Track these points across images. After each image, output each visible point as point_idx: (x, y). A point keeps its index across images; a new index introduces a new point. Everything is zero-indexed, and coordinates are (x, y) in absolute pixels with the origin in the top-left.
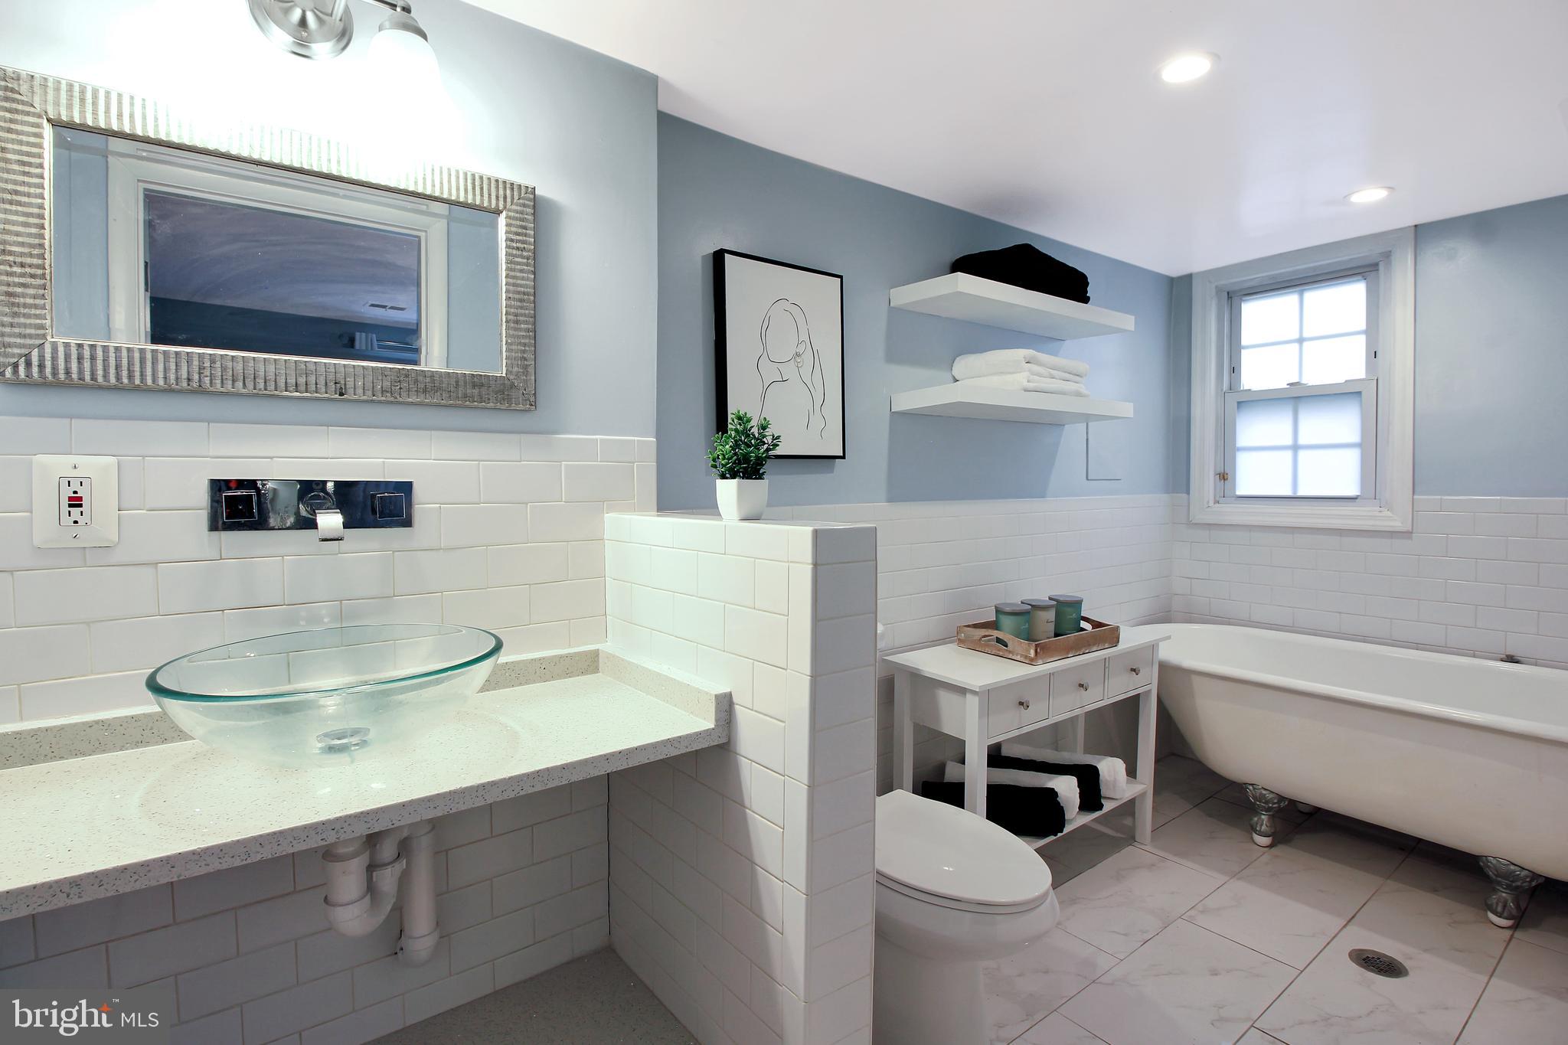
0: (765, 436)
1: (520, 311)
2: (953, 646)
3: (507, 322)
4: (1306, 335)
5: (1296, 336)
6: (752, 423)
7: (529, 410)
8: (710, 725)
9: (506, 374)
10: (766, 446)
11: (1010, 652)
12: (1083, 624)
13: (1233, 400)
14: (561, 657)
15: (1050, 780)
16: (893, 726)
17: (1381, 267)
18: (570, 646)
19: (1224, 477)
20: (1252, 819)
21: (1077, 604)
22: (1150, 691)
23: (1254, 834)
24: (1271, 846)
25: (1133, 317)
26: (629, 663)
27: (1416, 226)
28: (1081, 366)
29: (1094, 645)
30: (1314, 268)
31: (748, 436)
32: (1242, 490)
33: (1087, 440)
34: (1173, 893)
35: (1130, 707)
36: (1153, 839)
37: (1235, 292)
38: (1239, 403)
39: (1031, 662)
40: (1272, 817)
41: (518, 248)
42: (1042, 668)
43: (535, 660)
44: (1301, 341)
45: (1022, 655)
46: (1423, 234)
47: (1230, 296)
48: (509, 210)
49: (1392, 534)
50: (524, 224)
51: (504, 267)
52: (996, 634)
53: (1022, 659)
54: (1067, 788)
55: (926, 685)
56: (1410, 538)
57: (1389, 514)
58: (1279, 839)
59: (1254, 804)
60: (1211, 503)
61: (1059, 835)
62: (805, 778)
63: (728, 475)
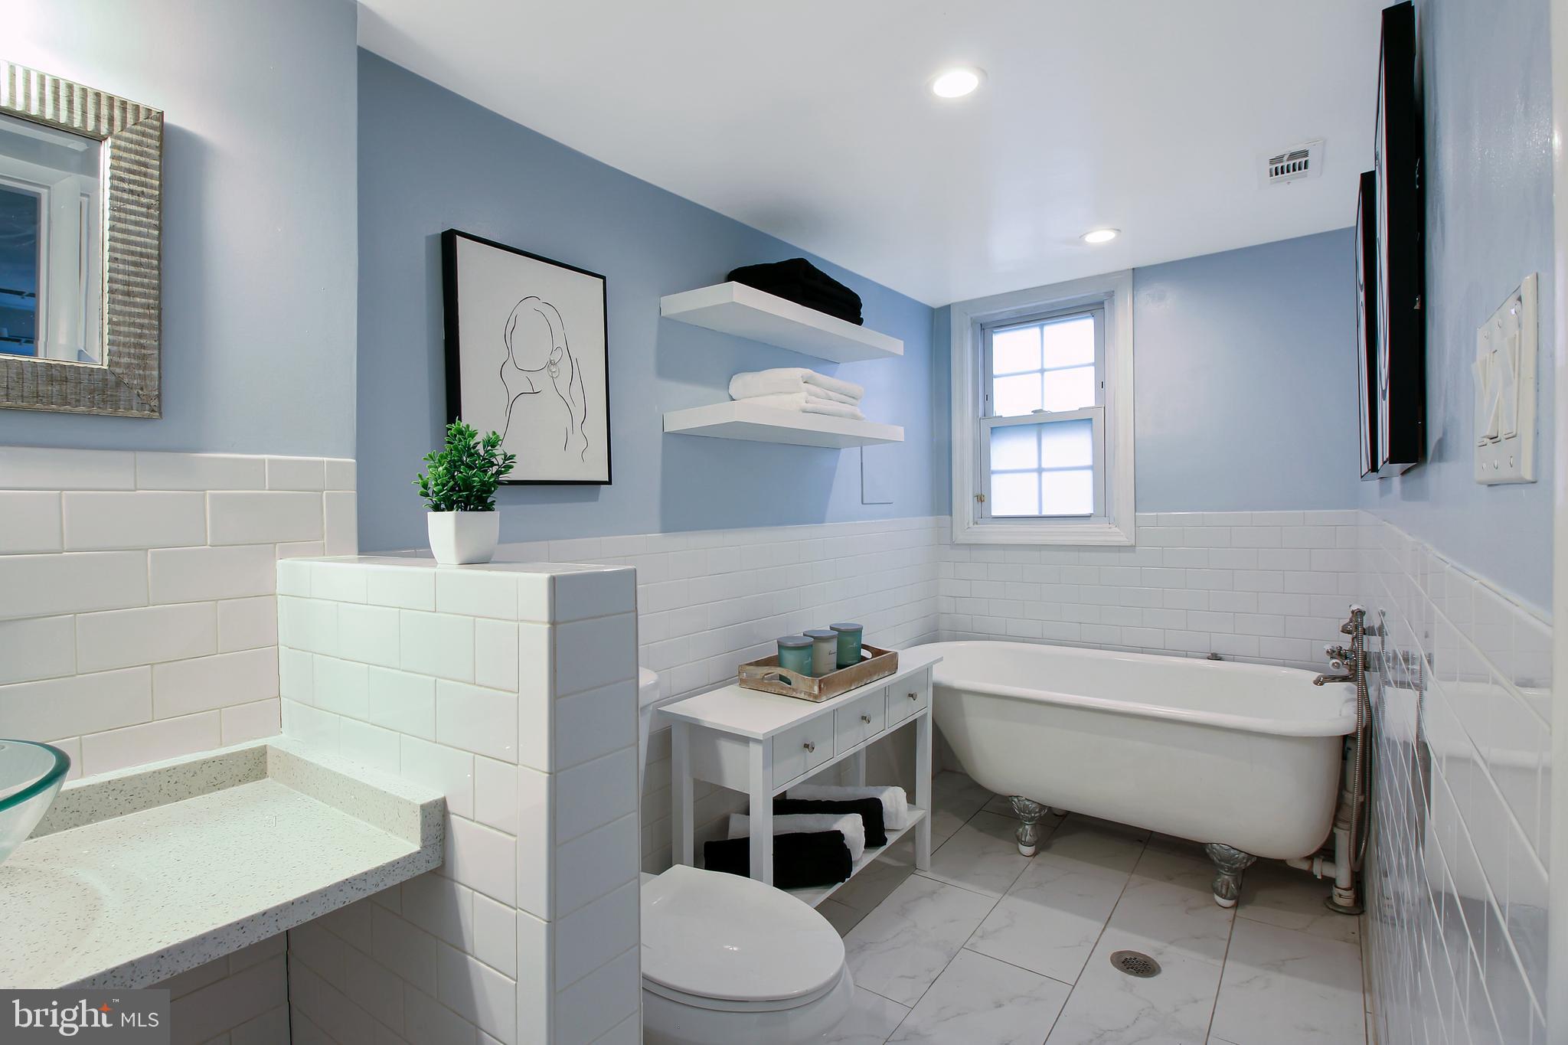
0: (494, 456)
1: (133, 279)
2: (735, 688)
3: (111, 291)
4: (1046, 367)
5: (1039, 367)
6: (477, 439)
7: (149, 418)
8: (415, 847)
9: (109, 366)
10: (495, 469)
11: (794, 690)
12: (864, 653)
13: (986, 426)
14: (205, 762)
15: (836, 821)
16: (671, 784)
17: (1106, 306)
18: (221, 745)
19: (981, 498)
20: (1017, 830)
21: (857, 632)
22: (925, 715)
23: (1020, 846)
24: (1034, 855)
25: (902, 342)
26: (307, 763)
27: (1133, 269)
28: (855, 388)
29: (875, 674)
30: (1052, 305)
31: (471, 455)
32: (996, 512)
33: (862, 464)
34: (953, 921)
35: (908, 734)
36: (932, 864)
37: (987, 324)
38: (992, 428)
39: (815, 699)
40: (1034, 826)
41: (131, 192)
42: (826, 704)
43: (159, 772)
44: (1042, 371)
45: (805, 693)
46: (1140, 276)
47: (983, 327)
48: (118, 138)
49: (1119, 548)
50: (142, 159)
51: (107, 215)
52: (778, 671)
53: (806, 697)
54: (851, 826)
55: (705, 736)
56: (1134, 551)
57: (1117, 530)
58: (1042, 846)
59: (1020, 814)
60: (971, 525)
61: (847, 880)
62: (544, 913)
63: (443, 506)
